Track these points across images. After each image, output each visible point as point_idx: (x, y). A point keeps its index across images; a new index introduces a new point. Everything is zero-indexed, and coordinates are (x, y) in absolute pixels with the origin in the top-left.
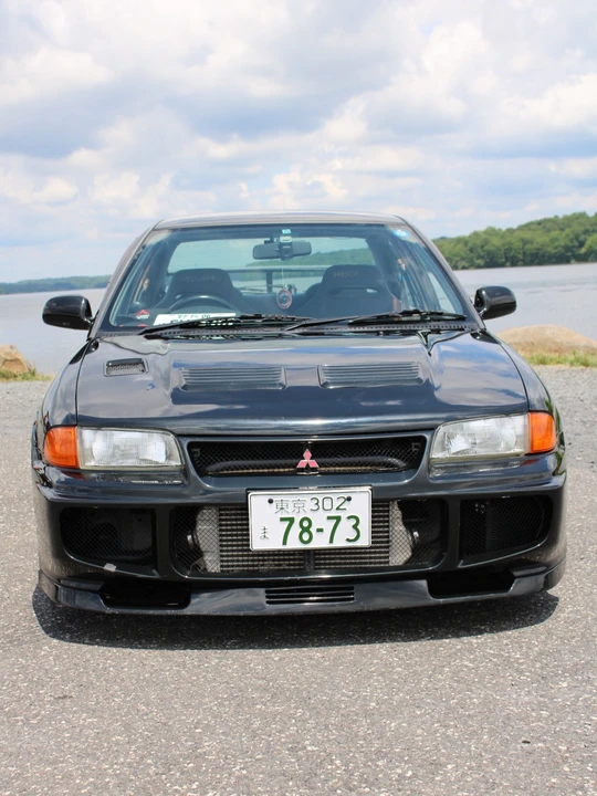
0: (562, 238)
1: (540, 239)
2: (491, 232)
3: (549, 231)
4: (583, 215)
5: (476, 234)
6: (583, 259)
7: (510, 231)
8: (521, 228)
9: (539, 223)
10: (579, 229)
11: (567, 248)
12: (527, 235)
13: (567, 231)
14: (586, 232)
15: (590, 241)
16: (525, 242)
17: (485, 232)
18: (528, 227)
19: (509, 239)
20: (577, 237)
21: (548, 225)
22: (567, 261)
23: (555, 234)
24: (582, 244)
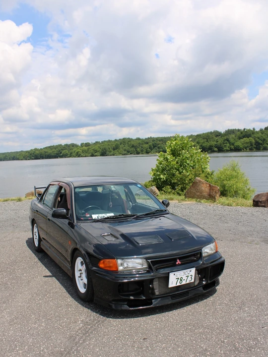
0: (56, 151)
1: (50, 151)
2: (36, 149)
3: (52, 149)
4: (61, 145)
5: (32, 150)
6: (61, 157)
7: (41, 149)
8: (44, 148)
9: (49, 147)
10: (60, 149)
11: (57, 154)
12: (46, 150)
13: (57, 149)
14: (62, 149)
15: (63, 152)
16: (45, 152)
17: (34, 149)
18: (46, 148)
19: (41, 151)
20: (59, 151)
21: (52, 148)
22: (57, 158)
23: (54, 150)
24: (61, 153)
